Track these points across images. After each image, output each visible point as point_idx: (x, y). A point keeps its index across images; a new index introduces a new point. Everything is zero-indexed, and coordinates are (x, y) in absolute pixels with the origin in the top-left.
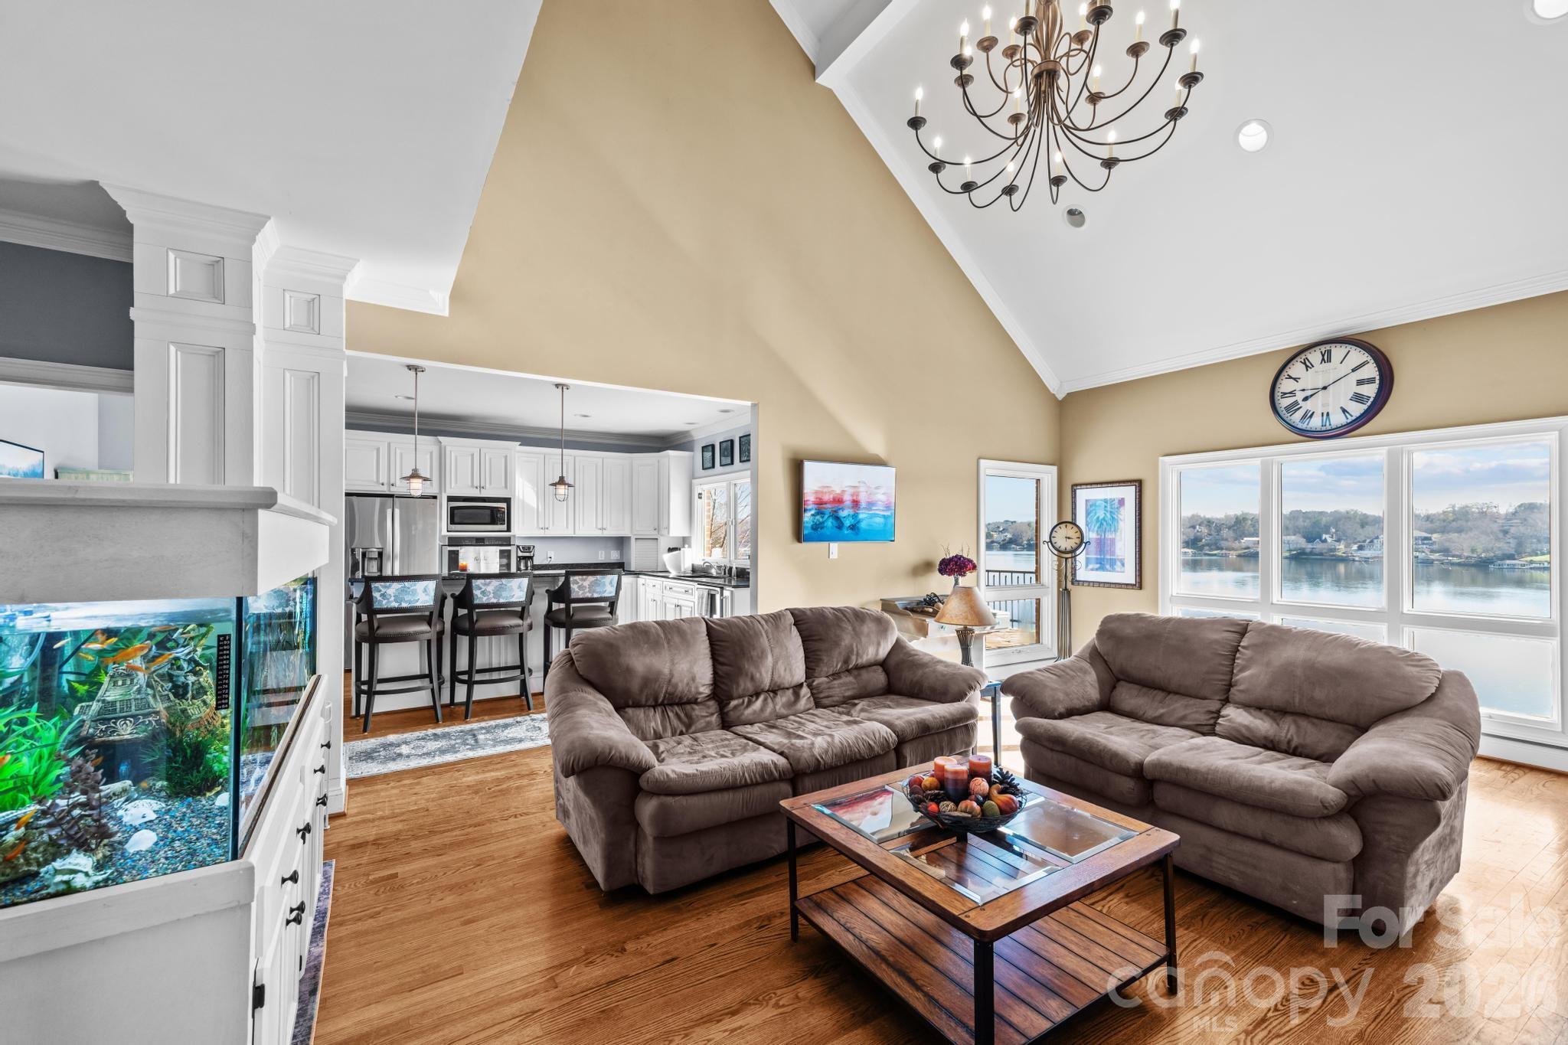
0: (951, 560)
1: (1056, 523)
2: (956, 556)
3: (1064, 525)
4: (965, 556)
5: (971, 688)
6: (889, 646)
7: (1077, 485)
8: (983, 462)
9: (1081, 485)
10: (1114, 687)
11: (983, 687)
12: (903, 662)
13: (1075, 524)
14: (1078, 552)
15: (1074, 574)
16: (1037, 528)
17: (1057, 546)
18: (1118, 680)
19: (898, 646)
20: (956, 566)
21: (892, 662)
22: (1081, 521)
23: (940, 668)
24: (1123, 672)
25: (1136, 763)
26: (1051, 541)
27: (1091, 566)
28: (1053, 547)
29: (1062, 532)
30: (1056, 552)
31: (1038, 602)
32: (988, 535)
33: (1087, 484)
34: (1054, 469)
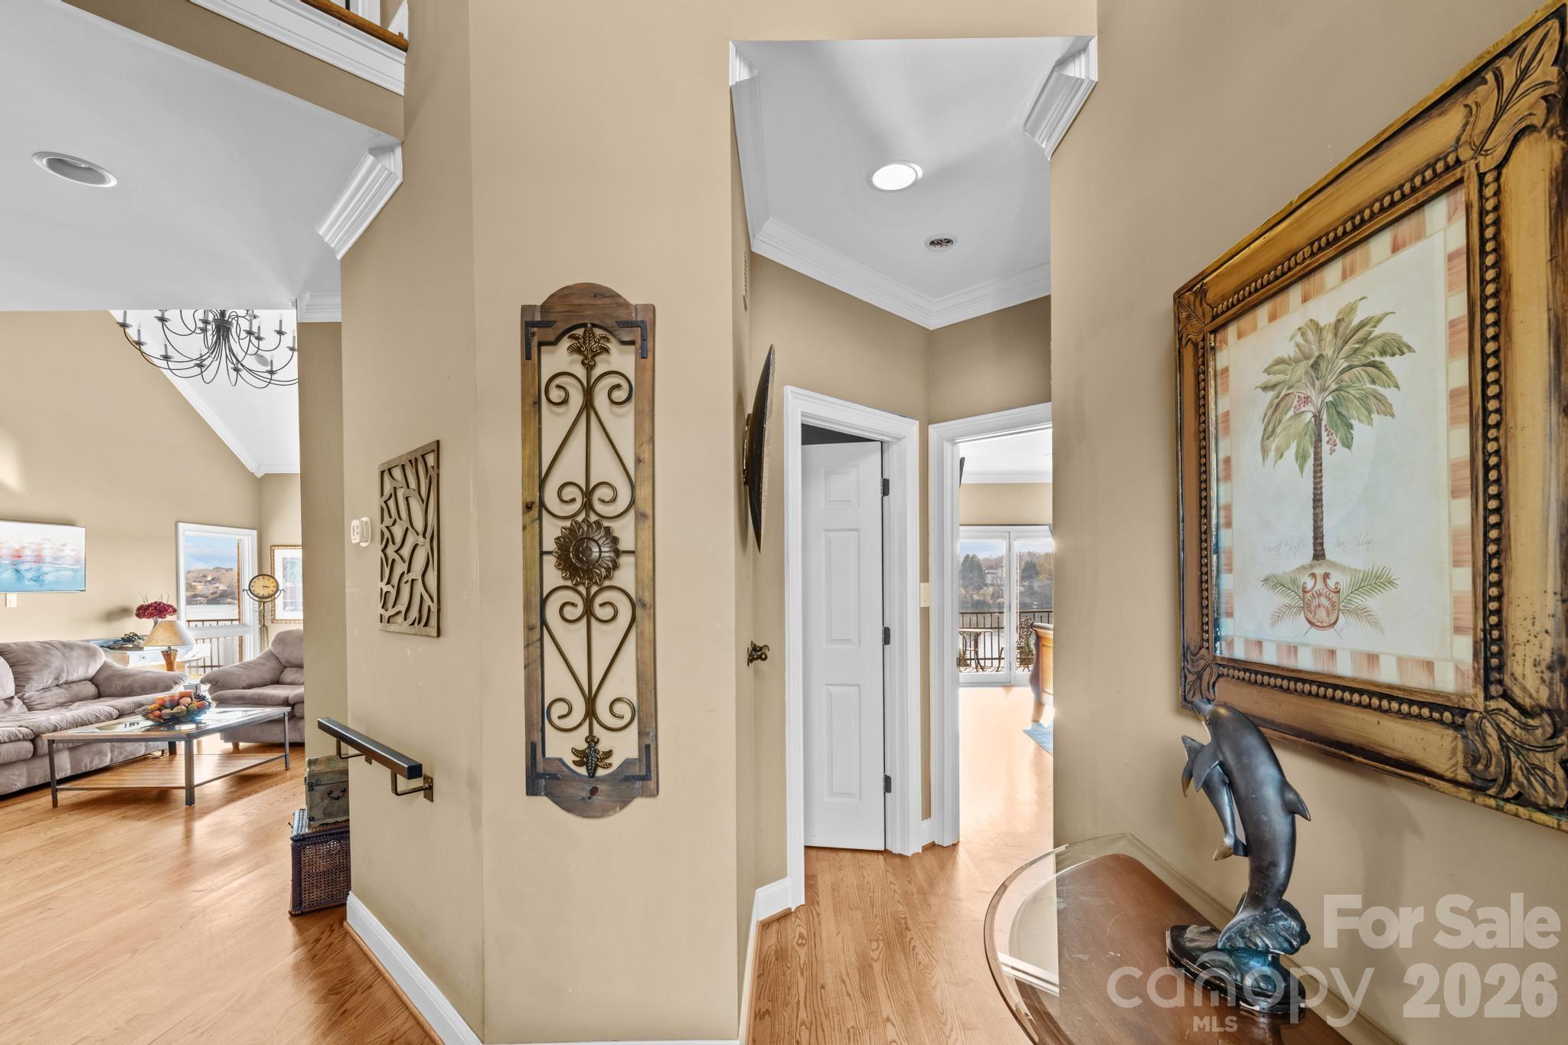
0: (149, 606)
1: (257, 574)
2: (155, 603)
3: (262, 577)
4: (165, 602)
5: (176, 683)
6: (98, 666)
7: (275, 546)
8: (181, 525)
9: (278, 546)
10: (283, 671)
11: (186, 684)
12: (112, 676)
13: (273, 578)
14: (276, 596)
15: (274, 615)
16: (238, 579)
17: (256, 593)
18: (285, 667)
19: (105, 666)
20: (156, 610)
21: (101, 677)
22: (279, 575)
23: (147, 675)
24: (287, 662)
25: (285, 698)
26: (250, 590)
27: (288, 608)
28: (253, 594)
29: (261, 582)
30: (257, 599)
31: (241, 639)
32: (189, 587)
33: (283, 546)
34: (255, 533)
